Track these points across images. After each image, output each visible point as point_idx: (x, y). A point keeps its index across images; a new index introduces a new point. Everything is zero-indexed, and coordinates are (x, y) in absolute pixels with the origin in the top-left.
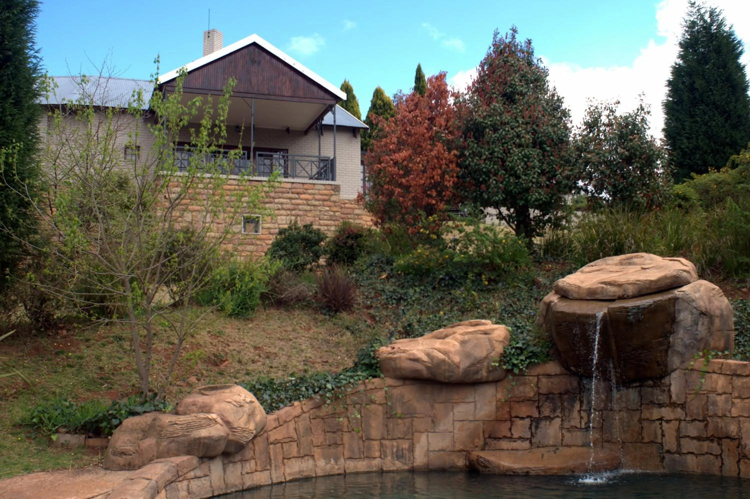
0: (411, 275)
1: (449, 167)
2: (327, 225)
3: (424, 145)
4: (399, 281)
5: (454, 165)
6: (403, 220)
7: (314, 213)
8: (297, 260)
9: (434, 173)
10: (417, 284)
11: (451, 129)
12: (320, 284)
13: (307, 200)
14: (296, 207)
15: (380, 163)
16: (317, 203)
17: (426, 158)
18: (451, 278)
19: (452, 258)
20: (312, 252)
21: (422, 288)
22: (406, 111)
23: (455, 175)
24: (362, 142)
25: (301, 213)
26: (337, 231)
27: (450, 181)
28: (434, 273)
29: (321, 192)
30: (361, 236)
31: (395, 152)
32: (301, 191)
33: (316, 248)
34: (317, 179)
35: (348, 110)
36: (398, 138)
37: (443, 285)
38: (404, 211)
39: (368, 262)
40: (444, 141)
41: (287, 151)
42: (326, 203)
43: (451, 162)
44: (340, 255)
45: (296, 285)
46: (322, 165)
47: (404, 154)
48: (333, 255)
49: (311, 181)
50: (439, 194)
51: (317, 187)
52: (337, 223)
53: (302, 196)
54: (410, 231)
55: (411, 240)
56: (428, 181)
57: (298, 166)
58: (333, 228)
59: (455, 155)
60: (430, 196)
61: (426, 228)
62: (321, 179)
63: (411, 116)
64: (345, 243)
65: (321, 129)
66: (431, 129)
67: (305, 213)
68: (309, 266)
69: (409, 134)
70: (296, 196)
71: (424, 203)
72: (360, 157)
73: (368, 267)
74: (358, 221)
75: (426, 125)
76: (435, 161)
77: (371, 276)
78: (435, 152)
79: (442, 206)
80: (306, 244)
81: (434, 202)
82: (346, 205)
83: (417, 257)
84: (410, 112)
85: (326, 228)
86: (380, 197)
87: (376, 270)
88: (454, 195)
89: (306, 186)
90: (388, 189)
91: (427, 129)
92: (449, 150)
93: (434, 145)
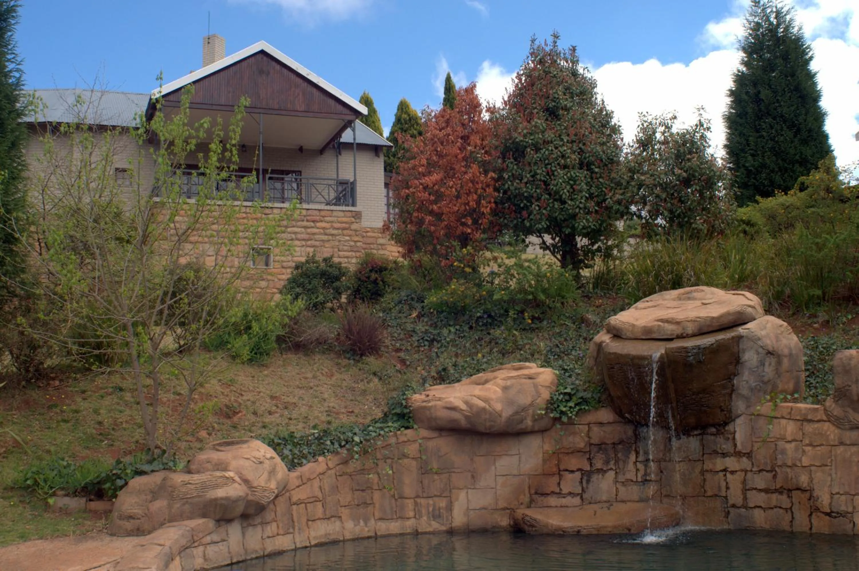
0: (445, 314)
1: (485, 190)
2: (347, 257)
3: (457, 167)
4: (431, 320)
5: (492, 189)
6: (434, 252)
7: (333, 243)
8: (316, 298)
9: (470, 198)
10: (451, 323)
11: (487, 149)
12: (343, 325)
13: (324, 228)
14: (312, 237)
15: (408, 188)
16: (335, 232)
17: (459, 182)
18: (490, 316)
19: (491, 294)
20: (333, 289)
21: (458, 327)
22: (436, 128)
23: (492, 200)
24: (385, 162)
25: (317, 243)
26: (358, 263)
27: (487, 207)
28: (471, 311)
29: (339, 219)
30: (386, 269)
31: (424, 176)
32: (318, 218)
33: (337, 284)
34: (335, 204)
35: (369, 126)
36: (427, 159)
37: (481, 324)
38: (435, 241)
39: (397, 299)
40: (479, 162)
41: (300, 173)
42: (345, 232)
43: (488, 186)
44: (363, 290)
45: (316, 326)
46: (340, 189)
47: (435, 177)
48: (355, 291)
49: (328, 207)
50: (475, 222)
51: (335, 214)
52: (358, 254)
53: (319, 224)
54: (443, 264)
55: (444, 273)
56: (463, 208)
57: (314, 190)
58: (354, 261)
59: (493, 178)
60: (464, 224)
61: (460, 261)
62: (339, 205)
63: (441, 134)
64: (368, 278)
65: (339, 148)
66: (465, 148)
67: (322, 243)
68: (329, 305)
69: (440, 156)
70: (312, 224)
71: (458, 232)
72: (383, 179)
73: (396, 305)
74: (381, 252)
75: (459, 144)
76: (471, 185)
77: (400, 315)
78: (470, 175)
79: (478, 235)
80: (326, 279)
81: (469, 231)
82: (369, 234)
83: (452, 293)
84: (440, 130)
85: (346, 260)
86: (409, 226)
87: (406, 308)
88: (491, 223)
89: (323, 213)
90: (417, 217)
91: (460, 149)
92: (486, 172)
93: (467, 166)
